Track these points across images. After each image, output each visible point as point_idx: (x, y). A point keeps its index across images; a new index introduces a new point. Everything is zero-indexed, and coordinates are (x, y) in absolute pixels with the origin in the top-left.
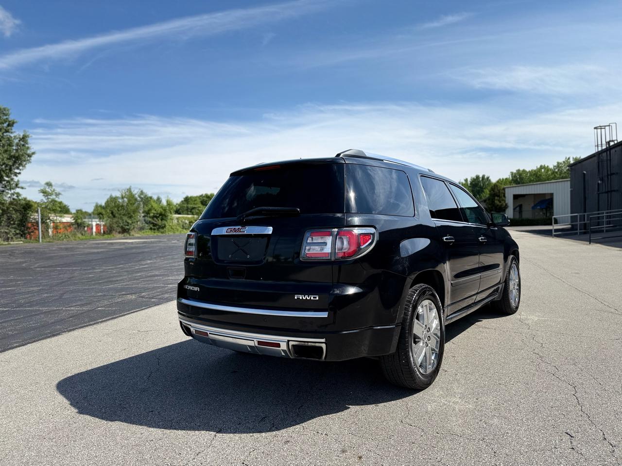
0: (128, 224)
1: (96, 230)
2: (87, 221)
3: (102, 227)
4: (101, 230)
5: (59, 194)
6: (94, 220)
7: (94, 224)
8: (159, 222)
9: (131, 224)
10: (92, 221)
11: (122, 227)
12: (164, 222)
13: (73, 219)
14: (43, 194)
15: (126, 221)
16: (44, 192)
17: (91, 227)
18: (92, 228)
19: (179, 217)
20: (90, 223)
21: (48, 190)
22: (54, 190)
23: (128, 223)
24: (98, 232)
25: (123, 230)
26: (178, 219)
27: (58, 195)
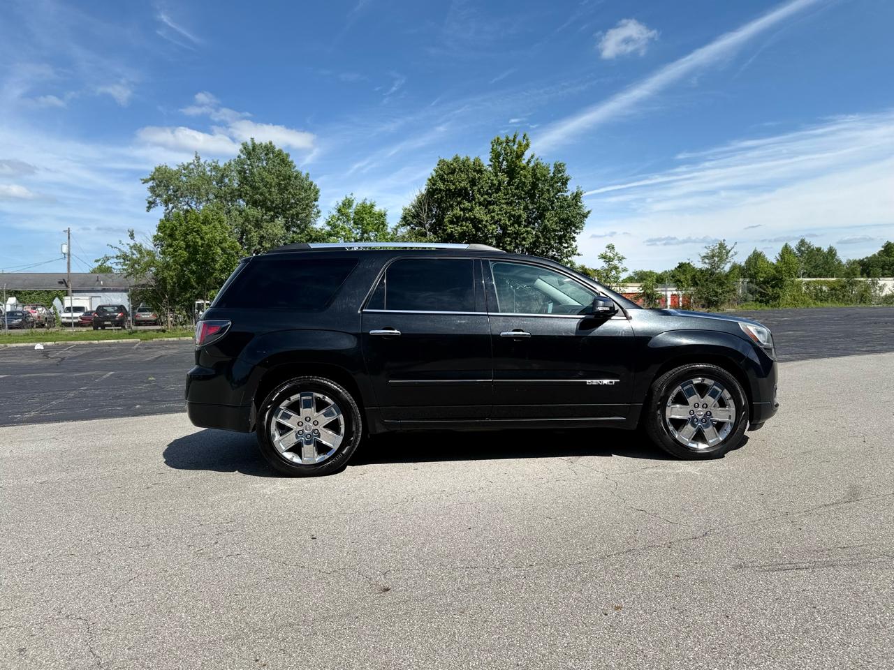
0: (716, 294)
1: (672, 302)
2: (660, 291)
3: (681, 299)
4: (679, 303)
5: (623, 258)
6: (668, 289)
7: (669, 294)
8: (770, 291)
9: (720, 294)
10: (666, 291)
11: (707, 299)
12: (777, 290)
13: (641, 289)
14: (603, 260)
15: (713, 290)
16: (603, 257)
17: (664, 299)
18: (666, 301)
19: (810, 282)
20: (664, 293)
21: (610, 254)
22: (617, 254)
23: (716, 292)
24: (675, 306)
25: (708, 303)
26: (808, 284)
27: (621, 259)
